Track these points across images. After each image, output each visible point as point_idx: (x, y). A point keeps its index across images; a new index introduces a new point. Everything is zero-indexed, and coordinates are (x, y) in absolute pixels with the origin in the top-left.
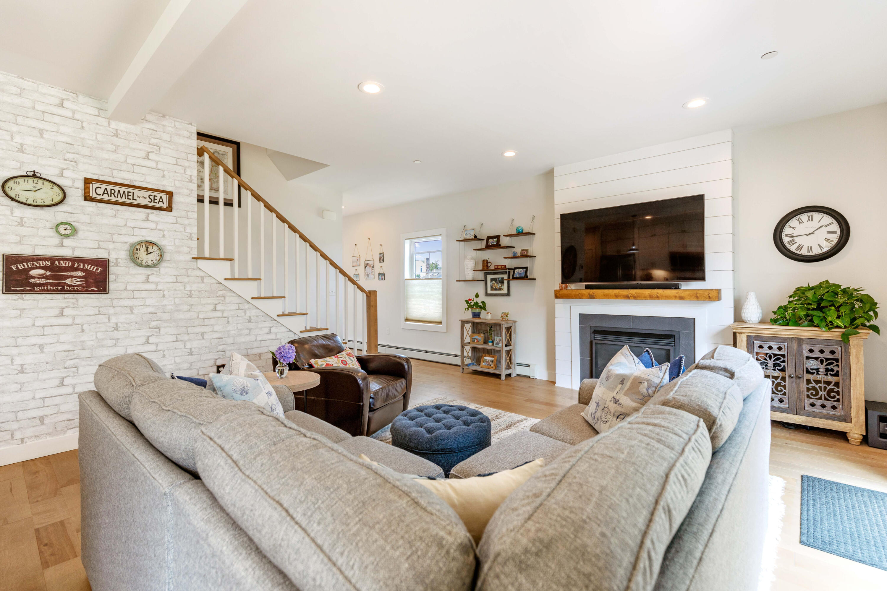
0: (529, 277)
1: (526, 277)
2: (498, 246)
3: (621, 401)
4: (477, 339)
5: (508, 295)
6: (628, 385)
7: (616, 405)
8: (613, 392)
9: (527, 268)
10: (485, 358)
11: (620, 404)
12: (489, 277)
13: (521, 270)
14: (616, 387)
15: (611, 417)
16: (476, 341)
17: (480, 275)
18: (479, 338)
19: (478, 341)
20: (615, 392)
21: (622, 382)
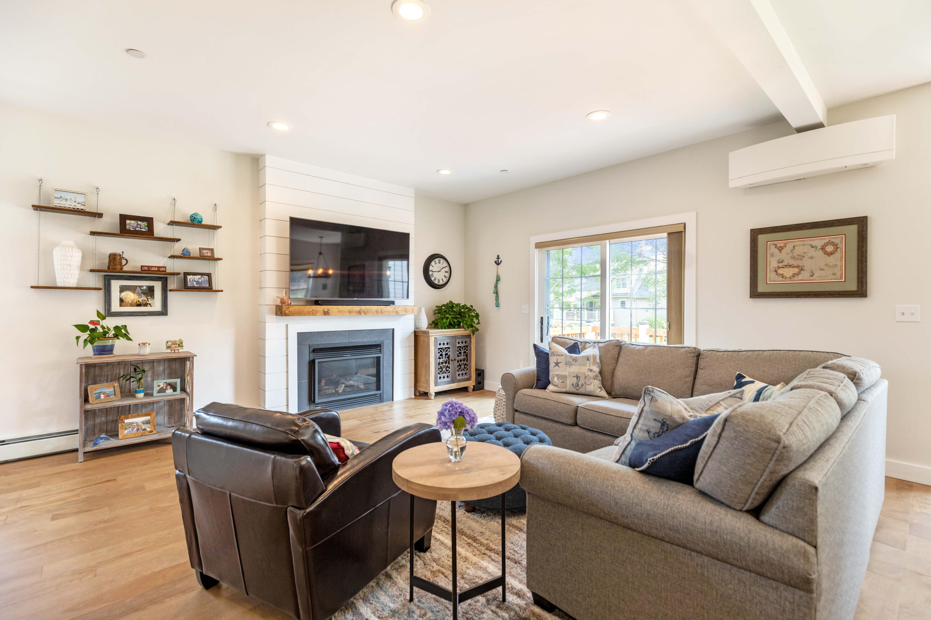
0: (214, 289)
1: (209, 289)
2: (149, 234)
3: (594, 370)
4: (104, 393)
5: (164, 312)
6: (592, 360)
7: (592, 373)
8: (586, 366)
9: (209, 275)
10: (126, 421)
11: (594, 371)
12: (116, 285)
13: (200, 276)
14: (586, 363)
15: (592, 380)
16: (102, 396)
17: (95, 280)
18: (110, 390)
19: (107, 396)
20: (588, 366)
21: (588, 359)
